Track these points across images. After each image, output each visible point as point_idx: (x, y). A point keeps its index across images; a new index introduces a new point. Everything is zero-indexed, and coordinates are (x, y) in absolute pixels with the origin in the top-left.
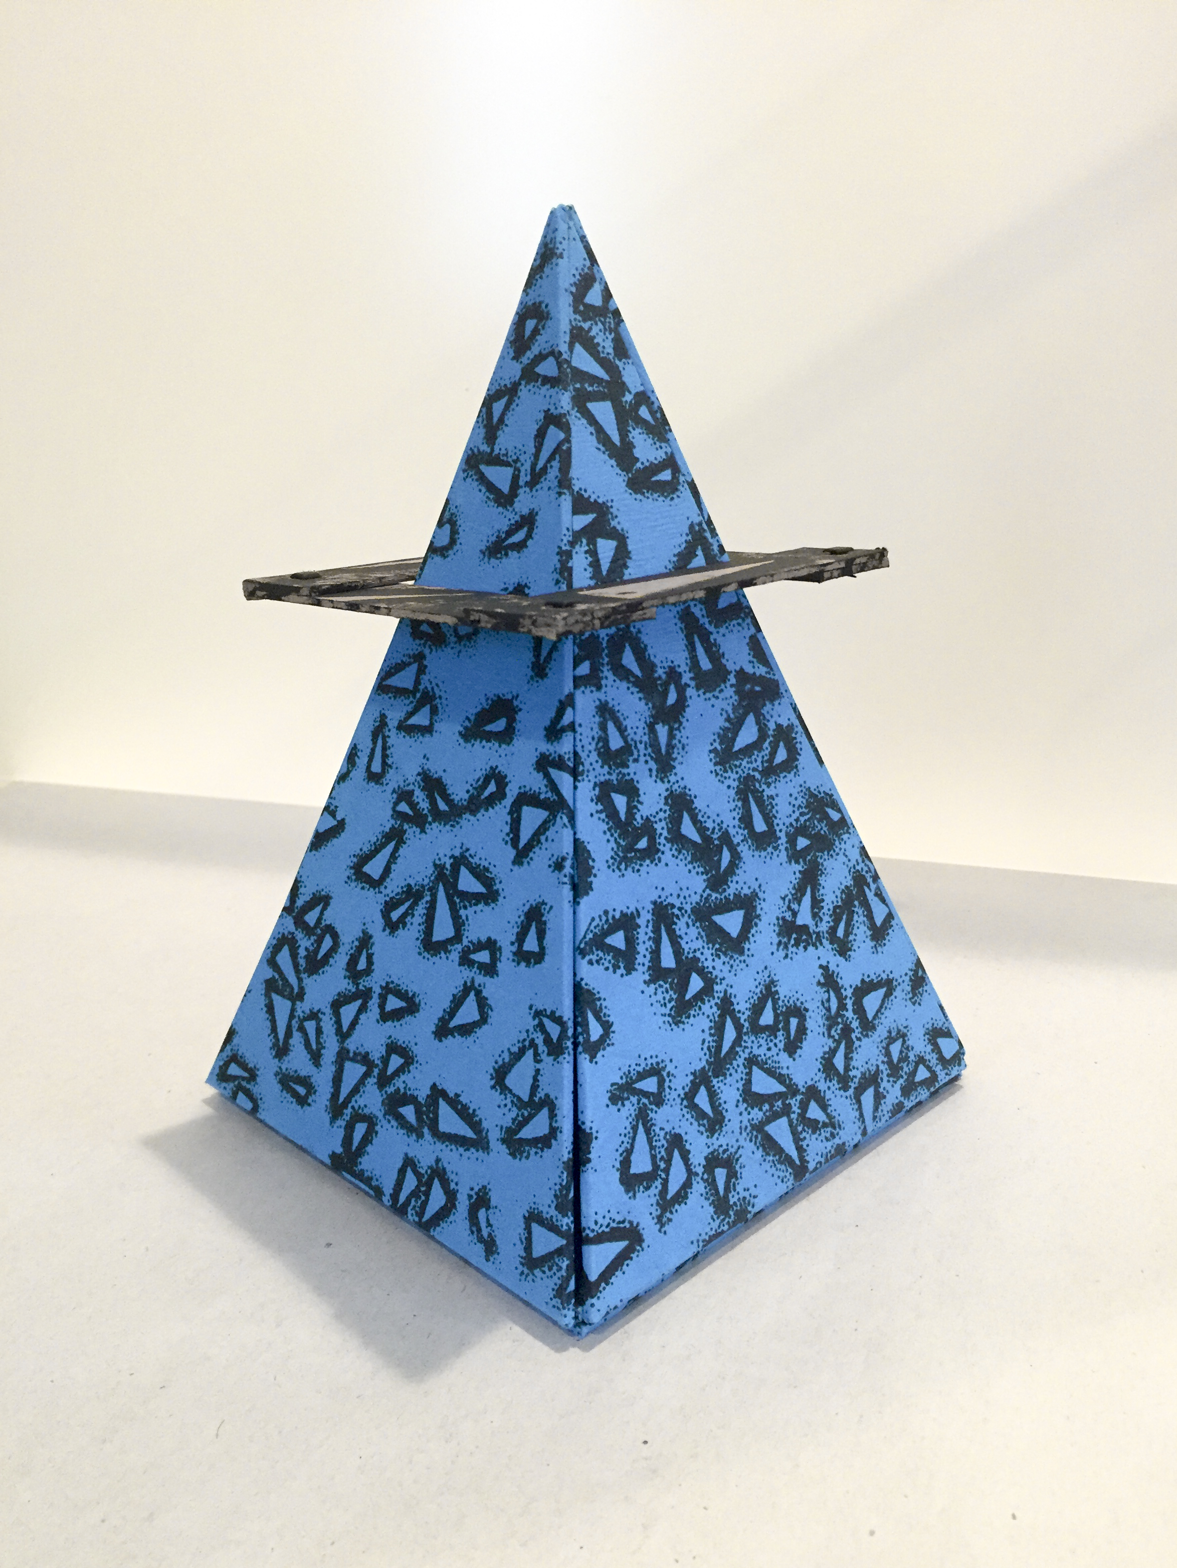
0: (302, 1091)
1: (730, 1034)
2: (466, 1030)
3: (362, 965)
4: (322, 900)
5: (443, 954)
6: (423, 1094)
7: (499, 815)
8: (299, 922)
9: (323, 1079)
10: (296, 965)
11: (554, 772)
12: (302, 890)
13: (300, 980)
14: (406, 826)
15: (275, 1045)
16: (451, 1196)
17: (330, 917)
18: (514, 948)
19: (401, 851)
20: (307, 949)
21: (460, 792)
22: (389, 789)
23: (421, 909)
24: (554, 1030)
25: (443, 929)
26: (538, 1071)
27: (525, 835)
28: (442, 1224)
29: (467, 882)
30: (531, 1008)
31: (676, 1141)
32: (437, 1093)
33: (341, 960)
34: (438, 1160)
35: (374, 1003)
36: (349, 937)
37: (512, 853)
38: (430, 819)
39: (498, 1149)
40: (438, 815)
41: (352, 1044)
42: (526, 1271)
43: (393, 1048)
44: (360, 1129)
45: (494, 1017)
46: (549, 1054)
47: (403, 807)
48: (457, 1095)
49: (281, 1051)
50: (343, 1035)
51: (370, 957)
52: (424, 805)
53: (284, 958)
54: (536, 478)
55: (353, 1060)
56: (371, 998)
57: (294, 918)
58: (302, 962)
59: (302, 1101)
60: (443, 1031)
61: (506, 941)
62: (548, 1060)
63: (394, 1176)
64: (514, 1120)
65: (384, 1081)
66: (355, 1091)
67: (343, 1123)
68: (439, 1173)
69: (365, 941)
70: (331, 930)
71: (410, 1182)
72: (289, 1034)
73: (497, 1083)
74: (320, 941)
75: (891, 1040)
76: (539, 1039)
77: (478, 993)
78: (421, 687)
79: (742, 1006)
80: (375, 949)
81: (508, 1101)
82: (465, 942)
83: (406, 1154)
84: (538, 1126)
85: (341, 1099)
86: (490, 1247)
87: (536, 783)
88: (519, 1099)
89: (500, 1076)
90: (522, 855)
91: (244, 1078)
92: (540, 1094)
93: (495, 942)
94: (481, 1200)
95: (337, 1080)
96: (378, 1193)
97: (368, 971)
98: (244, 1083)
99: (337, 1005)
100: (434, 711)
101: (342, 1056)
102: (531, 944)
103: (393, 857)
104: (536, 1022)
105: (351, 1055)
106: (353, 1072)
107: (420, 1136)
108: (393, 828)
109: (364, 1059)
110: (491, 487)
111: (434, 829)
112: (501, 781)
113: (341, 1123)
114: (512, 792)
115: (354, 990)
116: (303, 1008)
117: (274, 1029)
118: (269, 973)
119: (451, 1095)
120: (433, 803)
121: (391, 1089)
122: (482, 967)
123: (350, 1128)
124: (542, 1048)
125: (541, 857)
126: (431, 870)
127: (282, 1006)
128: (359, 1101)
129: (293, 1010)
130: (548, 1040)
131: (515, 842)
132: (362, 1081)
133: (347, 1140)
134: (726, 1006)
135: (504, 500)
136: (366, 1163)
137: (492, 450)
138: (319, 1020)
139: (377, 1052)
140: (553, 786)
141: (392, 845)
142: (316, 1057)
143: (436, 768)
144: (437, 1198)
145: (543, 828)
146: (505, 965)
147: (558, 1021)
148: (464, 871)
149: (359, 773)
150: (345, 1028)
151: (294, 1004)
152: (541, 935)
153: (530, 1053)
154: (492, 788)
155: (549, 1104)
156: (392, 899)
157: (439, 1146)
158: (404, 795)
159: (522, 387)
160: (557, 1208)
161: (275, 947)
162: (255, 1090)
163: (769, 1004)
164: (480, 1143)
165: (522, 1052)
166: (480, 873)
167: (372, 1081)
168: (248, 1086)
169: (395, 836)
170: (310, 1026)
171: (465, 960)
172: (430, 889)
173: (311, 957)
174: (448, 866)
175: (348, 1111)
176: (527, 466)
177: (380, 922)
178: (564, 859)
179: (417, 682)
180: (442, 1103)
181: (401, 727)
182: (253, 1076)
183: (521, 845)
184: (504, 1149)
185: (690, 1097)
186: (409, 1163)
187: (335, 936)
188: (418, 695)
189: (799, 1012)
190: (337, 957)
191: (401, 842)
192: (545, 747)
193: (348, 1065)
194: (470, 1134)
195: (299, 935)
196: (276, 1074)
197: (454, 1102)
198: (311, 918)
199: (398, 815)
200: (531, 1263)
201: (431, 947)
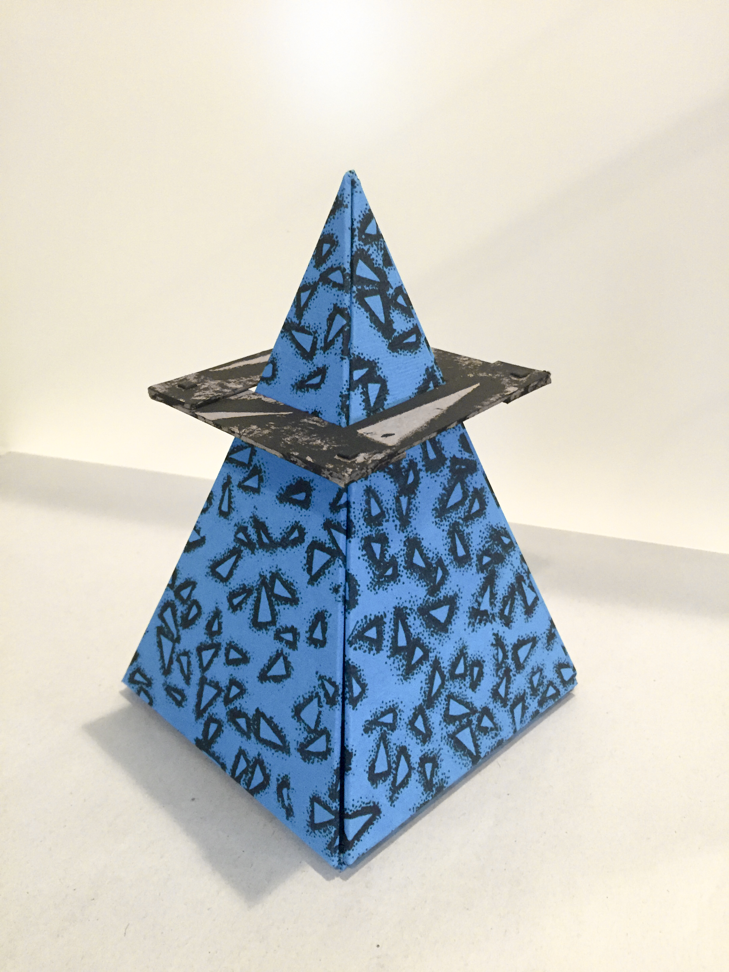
0: (179, 698)
1: (438, 681)
2: (277, 679)
3: (215, 628)
4: (191, 584)
5: (264, 630)
6: (251, 713)
7: (300, 551)
8: (177, 594)
9: (191, 692)
10: (175, 621)
11: (334, 532)
12: (179, 576)
13: (178, 631)
14: (242, 548)
15: (163, 667)
16: (267, 777)
17: (197, 595)
18: (308, 635)
19: (240, 563)
20: (182, 612)
21: (276, 534)
22: (233, 523)
23: (251, 601)
24: (331, 690)
25: (264, 616)
26: (320, 713)
27: (316, 568)
28: (261, 793)
29: (279, 589)
30: (317, 673)
31: (403, 751)
32: (259, 714)
33: (202, 622)
34: (259, 755)
35: (222, 652)
36: (208, 609)
37: (309, 577)
38: (257, 546)
39: (296, 756)
40: (262, 545)
41: (209, 675)
42: (310, 830)
43: (233, 682)
44: (213, 727)
45: (294, 674)
46: (327, 703)
47: (241, 536)
48: (271, 718)
49: (167, 671)
50: (204, 669)
51: (220, 624)
52: (254, 537)
53: (168, 614)
54: (328, 345)
55: (210, 685)
56: (220, 649)
57: (174, 592)
58: (179, 620)
59: (179, 704)
60: (263, 677)
61: (303, 629)
62: (326, 707)
63: (233, 759)
64: (305, 739)
65: (227, 701)
66: (210, 704)
67: (203, 722)
68: (259, 762)
69: (217, 614)
70: (196, 603)
71: (242, 765)
72: (171, 662)
73: (295, 715)
74: (190, 609)
75: (533, 673)
76: (322, 694)
77: (285, 659)
78: (253, 464)
79: (445, 664)
80: (223, 620)
81: (302, 727)
82: (278, 626)
83: (240, 747)
84: (319, 745)
85: (202, 707)
86: (289, 812)
87: (323, 536)
88: (309, 727)
89: (298, 710)
90: (314, 579)
91: (144, 684)
92: (321, 727)
93: (296, 629)
94: (284, 783)
95: (200, 695)
96: (223, 767)
97: (219, 632)
98: (144, 687)
99: (200, 649)
100: (261, 480)
101: (203, 682)
102: (318, 634)
103: (235, 566)
104: (320, 682)
105: (208, 681)
106: (209, 692)
107: (249, 738)
108: (234, 548)
109: (216, 685)
110: (299, 346)
111: (260, 553)
112: (302, 532)
113: (202, 721)
114: (308, 540)
115: (210, 642)
116: (180, 647)
117: (162, 657)
118: (159, 623)
119: (268, 717)
120: (259, 536)
121: (232, 707)
122: (288, 642)
123: (207, 726)
124: (323, 699)
125: (325, 583)
126: (258, 577)
127: (167, 644)
128: (212, 710)
129: (173, 648)
130: (326, 694)
131: (309, 570)
132: (214, 698)
133: (206, 732)
134: (436, 666)
135: (308, 356)
136: (216, 748)
137: (300, 323)
138: (189, 657)
139: (224, 683)
140: (333, 540)
141: (233, 559)
142: (187, 679)
143: (261, 516)
144: (258, 778)
145: (327, 565)
146: (302, 644)
147: (333, 684)
148: (278, 583)
149: (214, 509)
150: (205, 664)
151: (174, 645)
152: (324, 630)
153: (315, 701)
154: (296, 534)
155: (326, 733)
156: (234, 591)
157: (260, 746)
158: (243, 529)
159: (320, 286)
160: (329, 796)
161: (163, 607)
162: (151, 692)
163: (462, 661)
164: (284, 748)
165: (311, 699)
166: (287, 585)
167: (220, 699)
168: (147, 689)
169: (236, 553)
170: (184, 659)
171: (278, 636)
172: (257, 590)
173: (185, 617)
174: (268, 577)
175: (206, 715)
176: (322, 336)
177: (226, 604)
178: (339, 586)
179: (251, 460)
180: (262, 721)
181: (240, 486)
182: (149, 683)
183: (314, 572)
184: (298, 754)
185: (412, 723)
186: (242, 753)
187: (199, 608)
188: (251, 468)
189: (479, 663)
190: (200, 620)
191: (239, 557)
192: (329, 515)
193: (207, 688)
194: (278, 742)
195: (177, 603)
196: (164, 685)
197: (269, 721)
198: (185, 593)
199: (237, 540)
200: (314, 826)
201: (257, 625)
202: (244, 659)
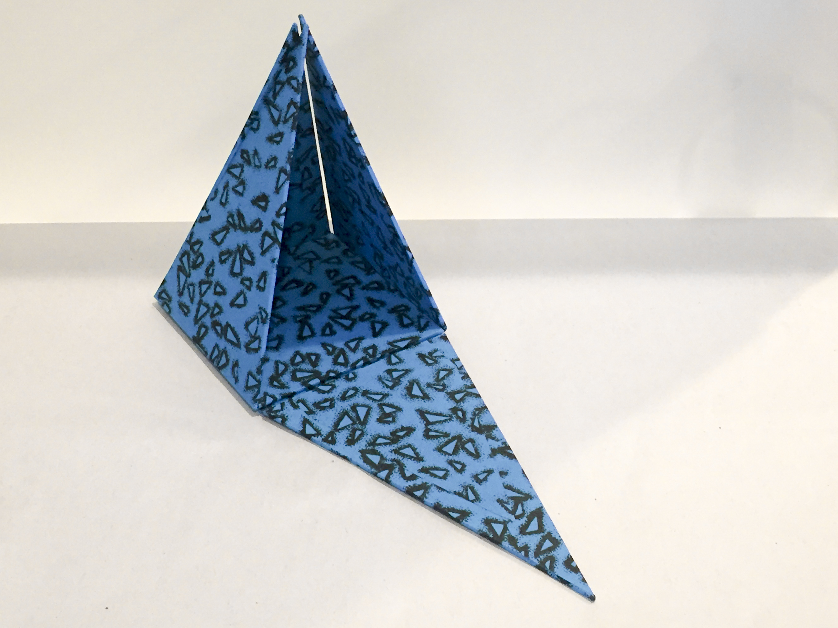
0: (186, 311)
2: (239, 306)
3: (210, 272)
4: (199, 242)
5: (236, 277)
6: (224, 324)
7: (259, 235)
8: (192, 248)
9: (193, 308)
10: (189, 264)
11: (277, 229)
12: (194, 236)
13: (190, 270)
14: (230, 227)
15: (179, 291)
16: (228, 360)
17: (202, 250)
18: (257, 284)
19: (228, 235)
20: (193, 259)
21: (248, 222)
22: (227, 211)
23: (231, 259)
24: (264, 315)
25: (237, 270)
26: (257, 327)
27: (265, 246)
28: (224, 369)
29: (246, 256)
30: (259, 305)
32: (228, 325)
33: (204, 267)
34: (225, 348)
35: (213, 287)
36: (207, 260)
37: (261, 251)
38: (238, 228)
39: (243, 349)
40: (241, 228)
41: (204, 299)
42: (246, 390)
43: (217, 305)
44: (203, 330)
45: (248, 305)
46: (262, 322)
47: (230, 219)
48: (234, 328)
49: (181, 294)
50: (202, 295)
51: (213, 270)
52: (237, 222)
53: (185, 259)
54: (286, 121)
55: (203, 305)
56: (212, 285)
57: (190, 246)
58: (191, 264)
59: (186, 314)
60: (232, 304)
61: (255, 280)
62: (261, 324)
63: (212, 349)
64: (249, 341)
65: (212, 315)
66: (203, 316)
67: (198, 326)
68: (225, 352)
69: (212, 264)
70: (201, 255)
71: (216, 353)
72: (184, 288)
73: (246, 327)
74: (198, 257)
76: (260, 317)
77: (245, 295)
78: (241, 177)
80: (215, 268)
81: (248, 334)
82: (243, 276)
83: (216, 343)
84: (254, 345)
85: (198, 318)
86: (237, 380)
87: (271, 230)
88: (251, 335)
89: (247, 325)
90: (263, 253)
91: (167, 300)
92: (257, 335)
93: (252, 279)
94: (236, 364)
95: (198, 310)
96: (206, 354)
97: (212, 275)
98: (167, 302)
99: (201, 283)
100: (244, 189)
101: (200, 303)
102: (262, 284)
103: (225, 237)
104: (260, 311)
105: (203, 303)
106: (203, 309)
107: (221, 338)
108: (226, 226)
109: (207, 306)
110: (272, 116)
111: (239, 232)
112: (261, 225)
113: (197, 326)
114: (263, 229)
115: (207, 280)
116: (190, 280)
117: (179, 285)
118: (179, 263)
119: (232, 327)
120: (240, 222)
121: (214, 319)
122: (247, 286)
123: (200, 328)
124: (260, 320)
125: (268, 255)
126: (236, 246)
127: (183, 277)
128: (203, 320)
129: (186, 280)
130: (262, 318)
131: (262, 247)
132: (206, 313)
133: (199, 332)
135: (276, 123)
136: (204, 342)
137: (274, 102)
138: (194, 287)
139: (212, 305)
140: (275, 233)
141: (225, 232)
142: (192, 300)
143: (242, 210)
144: (223, 361)
145: (270, 247)
146: (254, 288)
147: (266, 312)
148: (246, 251)
149: (217, 200)
150: (202, 292)
151: (187, 278)
152: (265, 282)
153: (256, 321)
154: (258, 225)
155: (259, 338)
156: (223, 251)
157: (226, 343)
158: (231, 215)
159: (286, 85)
160: (257, 372)
161: (182, 254)
162: (171, 305)
164: (237, 345)
165: (254, 319)
166: (251, 254)
167: (208, 314)
168: (168, 303)
169: (226, 229)
170: (191, 288)
171: (242, 282)
172: (235, 253)
173: (195, 262)
174: (241, 247)
175: (200, 323)
176: (283, 115)
177: (218, 259)
178: (275, 259)
179: (240, 175)
180: (229, 330)
181: (233, 189)
182: (170, 301)
183: (264, 249)
184: (245, 349)
186: (216, 346)
187: (203, 258)
188: (240, 180)
190: (203, 265)
191: (228, 232)
192: (275, 218)
193: (202, 307)
194: (236, 341)
195: (191, 253)
196: (178, 302)
197: (233, 330)
198: (196, 248)
199: (228, 221)
200: (247, 388)
201: (233, 274)
202: (224, 293)
